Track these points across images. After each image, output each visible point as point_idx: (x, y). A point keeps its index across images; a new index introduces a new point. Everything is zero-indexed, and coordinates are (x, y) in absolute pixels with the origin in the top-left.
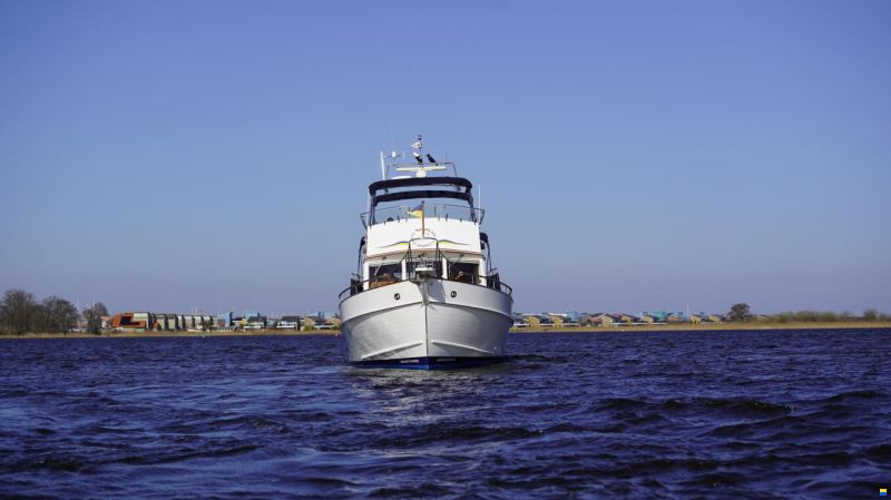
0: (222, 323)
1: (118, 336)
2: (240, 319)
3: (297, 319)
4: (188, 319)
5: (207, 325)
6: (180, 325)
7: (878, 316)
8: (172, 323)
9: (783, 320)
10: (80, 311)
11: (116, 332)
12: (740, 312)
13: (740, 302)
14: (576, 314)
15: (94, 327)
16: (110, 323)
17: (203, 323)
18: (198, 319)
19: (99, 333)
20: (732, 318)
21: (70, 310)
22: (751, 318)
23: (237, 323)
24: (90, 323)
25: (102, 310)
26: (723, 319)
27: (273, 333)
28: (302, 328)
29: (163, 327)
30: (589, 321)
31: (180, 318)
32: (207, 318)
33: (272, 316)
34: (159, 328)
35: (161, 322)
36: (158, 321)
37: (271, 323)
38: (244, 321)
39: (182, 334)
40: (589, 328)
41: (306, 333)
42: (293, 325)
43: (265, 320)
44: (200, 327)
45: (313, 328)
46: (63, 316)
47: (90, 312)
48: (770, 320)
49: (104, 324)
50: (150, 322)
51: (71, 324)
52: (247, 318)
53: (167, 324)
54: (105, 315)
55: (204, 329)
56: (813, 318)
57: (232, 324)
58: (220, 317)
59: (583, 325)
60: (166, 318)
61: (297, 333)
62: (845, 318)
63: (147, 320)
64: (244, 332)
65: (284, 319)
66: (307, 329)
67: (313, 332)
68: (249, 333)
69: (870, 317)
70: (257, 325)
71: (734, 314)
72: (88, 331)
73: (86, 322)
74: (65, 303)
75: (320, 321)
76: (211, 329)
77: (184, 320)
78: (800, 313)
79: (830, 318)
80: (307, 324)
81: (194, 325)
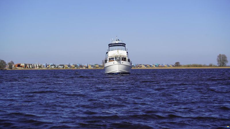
0: (44, 66)
1: (17, 69)
2: (48, 65)
3: (63, 65)
4: (35, 65)
5: (40, 67)
6: (33, 67)
7: (213, 65)
8: (31, 66)
9: (188, 66)
10: (7, 63)
11: (16, 68)
12: (177, 64)
13: (178, 62)
14: (135, 64)
15: (11, 67)
16: (15, 66)
17: (39, 66)
18: (38, 65)
19: (12, 69)
20: (176, 66)
21: (4, 63)
22: (180, 66)
23: (48, 66)
24: (10, 66)
25: (12, 63)
26: (173, 66)
27: (57, 69)
28: (65, 68)
29: (28, 67)
30: (139, 66)
31: (33, 65)
32: (40, 65)
33: (57, 65)
34: (27, 67)
35: (28, 66)
36: (27, 66)
37: (57, 66)
38: (49, 66)
39: (33, 69)
40: (139, 68)
41: (66, 69)
42: (62, 67)
43: (55, 66)
44: (38, 67)
45: (67, 68)
46: (3, 64)
47: (9, 63)
48: (185, 66)
49: (13, 67)
50: (25, 66)
51: (5, 66)
52: (50, 65)
53: (29, 67)
54: (14, 64)
55: (39, 68)
56: (196, 66)
57: (46, 67)
58: (43, 65)
59: (137, 67)
60: (29, 65)
61: (63, 69)
62: (204, 66)
63: (24, 65)
64: (49, 69)
65: (60, 65)
66: (66, 68)
67: (67, 69)
68: (51, 69)
69: (211, 66)
70: (53, 67)
71: (176, 65)
72: (9, 68)
73: (8, 66)
74: (3, 61)
75: (69, 66)
76: (41, 68)
77: (34, 65)
78: (193, 65)
79: (201, 66)
80: (66, 67)
81: (36, 67)
